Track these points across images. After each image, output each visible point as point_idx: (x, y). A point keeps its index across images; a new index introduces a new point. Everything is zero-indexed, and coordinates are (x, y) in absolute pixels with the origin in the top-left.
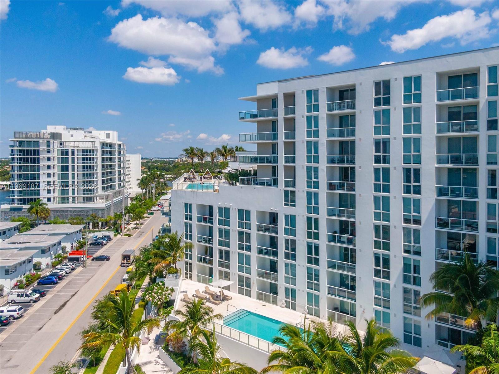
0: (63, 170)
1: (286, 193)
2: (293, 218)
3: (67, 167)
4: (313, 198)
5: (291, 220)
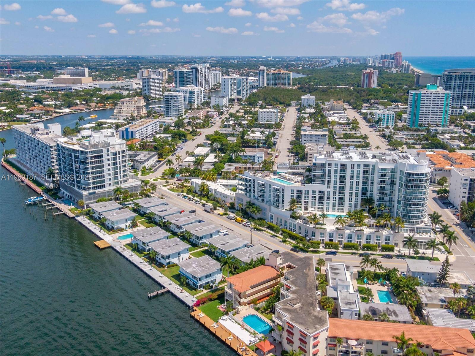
0: (114, 165)
1: (328, 186)
2: (330, 192)
3: (116, 162)
4: (335, 187)
5: (329, 193)
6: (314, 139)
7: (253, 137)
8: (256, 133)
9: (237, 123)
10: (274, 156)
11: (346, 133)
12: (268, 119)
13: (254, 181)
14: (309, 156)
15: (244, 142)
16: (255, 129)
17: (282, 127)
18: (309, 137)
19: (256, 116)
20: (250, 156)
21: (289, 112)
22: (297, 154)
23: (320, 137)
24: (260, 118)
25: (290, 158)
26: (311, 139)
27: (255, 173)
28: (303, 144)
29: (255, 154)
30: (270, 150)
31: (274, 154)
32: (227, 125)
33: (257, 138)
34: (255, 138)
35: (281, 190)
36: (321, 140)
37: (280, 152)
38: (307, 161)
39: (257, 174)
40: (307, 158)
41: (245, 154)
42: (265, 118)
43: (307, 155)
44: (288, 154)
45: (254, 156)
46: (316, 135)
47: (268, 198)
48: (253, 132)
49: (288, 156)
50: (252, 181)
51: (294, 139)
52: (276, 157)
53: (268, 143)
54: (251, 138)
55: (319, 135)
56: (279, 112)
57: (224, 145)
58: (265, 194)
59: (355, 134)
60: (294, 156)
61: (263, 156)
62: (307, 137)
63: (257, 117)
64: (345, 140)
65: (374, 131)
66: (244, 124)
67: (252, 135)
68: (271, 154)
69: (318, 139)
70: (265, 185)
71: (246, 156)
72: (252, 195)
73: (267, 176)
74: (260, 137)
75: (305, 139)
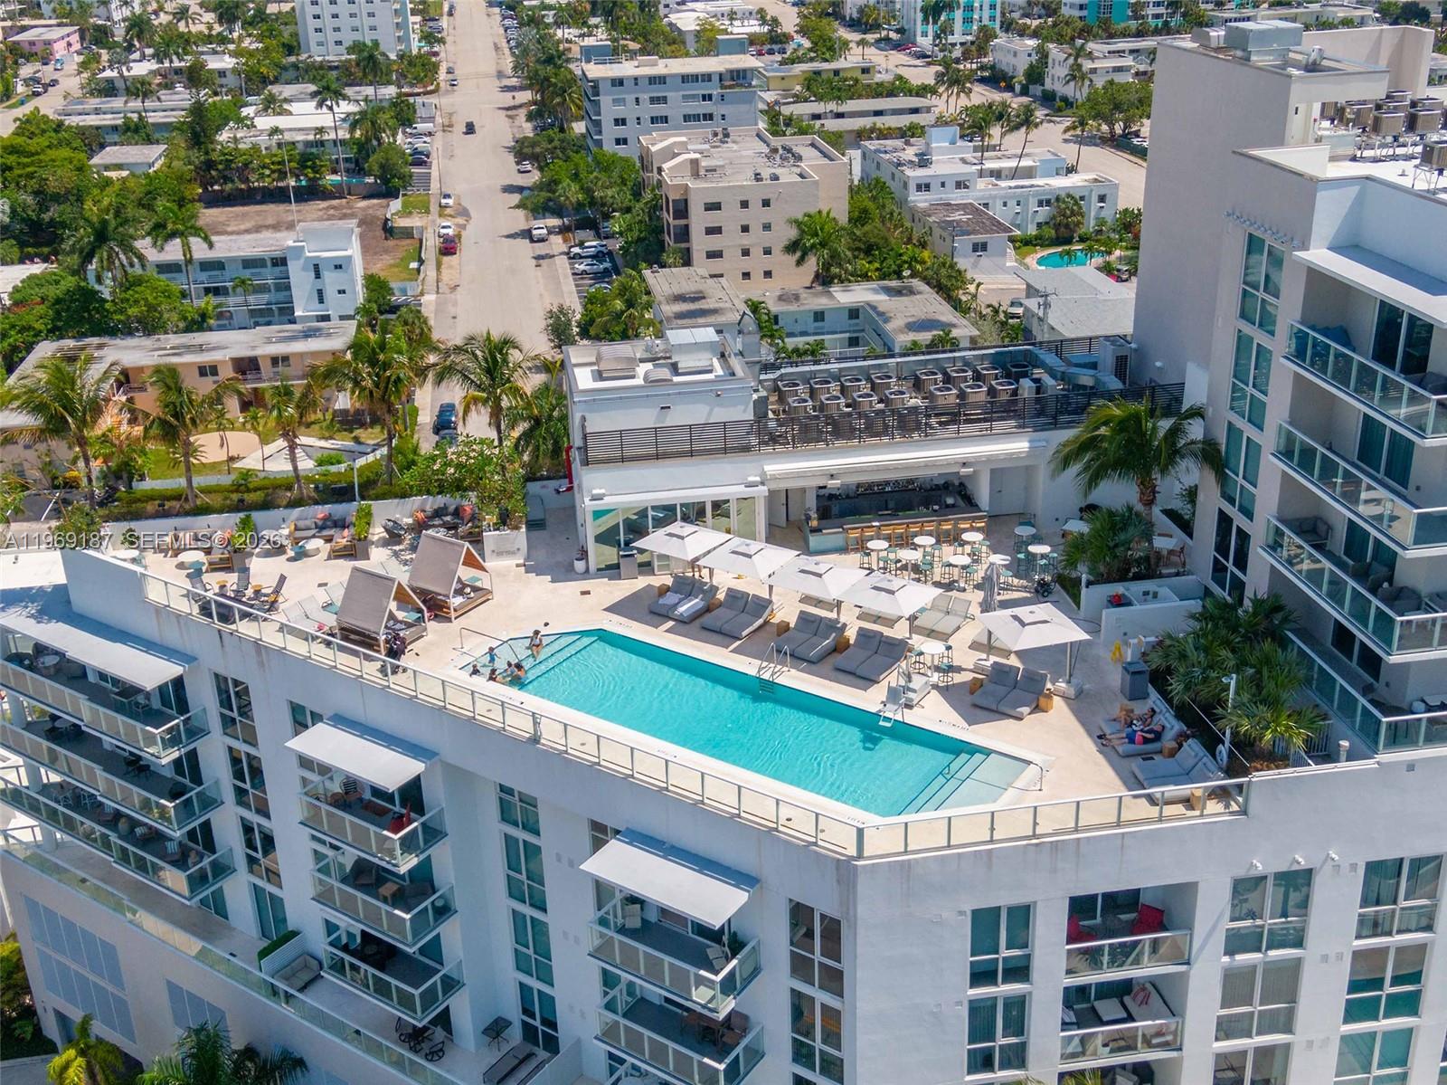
6: (677, 105)
7: (275, 131)
8: (295, 107)
9: (178, 71)
10: (431, 243)
11: (817, 73)
12: (357, 36)
13: (234, 698)
14: (698, 220)
15: (210, 165)
16: (287, 91)
17: (442, 75)
18: (645, 97)
19: (287, 32)
20: (248, 263)
21: (457, 13)
22: (587, 217)
23: (716, 92)
24: (314, 38)
25: (541, 249)
26: (659, 110)
27: (232, 560)
28: (609, 147)
29: (288, 240)
30: (396, 205)
31: (431, 228)
32: (120, 84)
33: (300, 137)
34: (288, 137)
35: (775, 940)
36: (723, 109)
37: (465, 213)
38: (687, 262)
39: (263, 571)
40: (684, 234)
41: (200, 250)
42: (338, 37)
43: (682, 210)
44: (520, 220)
45: (280, 262)
46: (686, 78)
47: (509, 978)
48: (271, 105)
49: (527, 234)
50: (204, 698)
51: (528, 129)
52: (449, 247)
53: (374, 161)
54: (263, 141)
55: (707, 77)
56: (414, 12)
57: (57, 198)
58: (451, 934)
59: (865, 71)
60: (563, 230)
61: (354, 250)
62: (630, 98)
63: (295, 35)
64: (832, 106)
65: (918, 62)
66: (222, 73)
67: (264, 123)
68: (407, 233)
69: (706, 107)
70: (434, 794)
71: (218, 265)
72: (238, 890)
73: (436, 607)
74: (320, 130)
75: (620, 111)
